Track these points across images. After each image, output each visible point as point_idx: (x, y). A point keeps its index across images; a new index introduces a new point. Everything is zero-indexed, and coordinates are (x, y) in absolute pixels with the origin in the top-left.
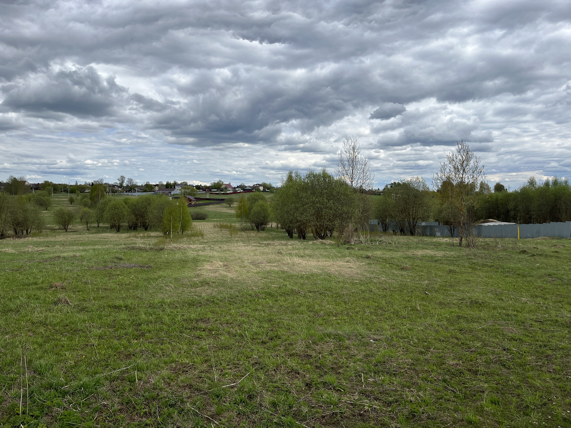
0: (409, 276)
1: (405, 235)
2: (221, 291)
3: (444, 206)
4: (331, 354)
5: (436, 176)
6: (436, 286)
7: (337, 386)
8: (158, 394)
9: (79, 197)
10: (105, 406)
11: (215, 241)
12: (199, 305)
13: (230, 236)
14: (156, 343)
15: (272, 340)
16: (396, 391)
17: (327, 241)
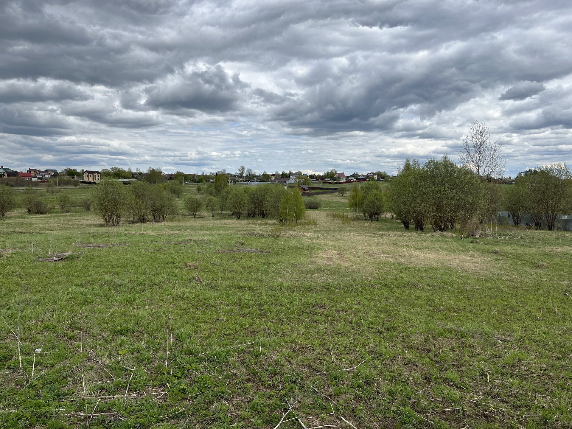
0: (545, 275)
1: (541, 229)
2: (336, 279)
4: (452, 350)
7: (459, 383)
8: (280, 370)
9: (206, 186)
10: (234, 374)
11: (329, 230)
12: (316, 290)
13: (343, 226)
14: (276, 323)
15: (388, 330)
16: (527, 395)
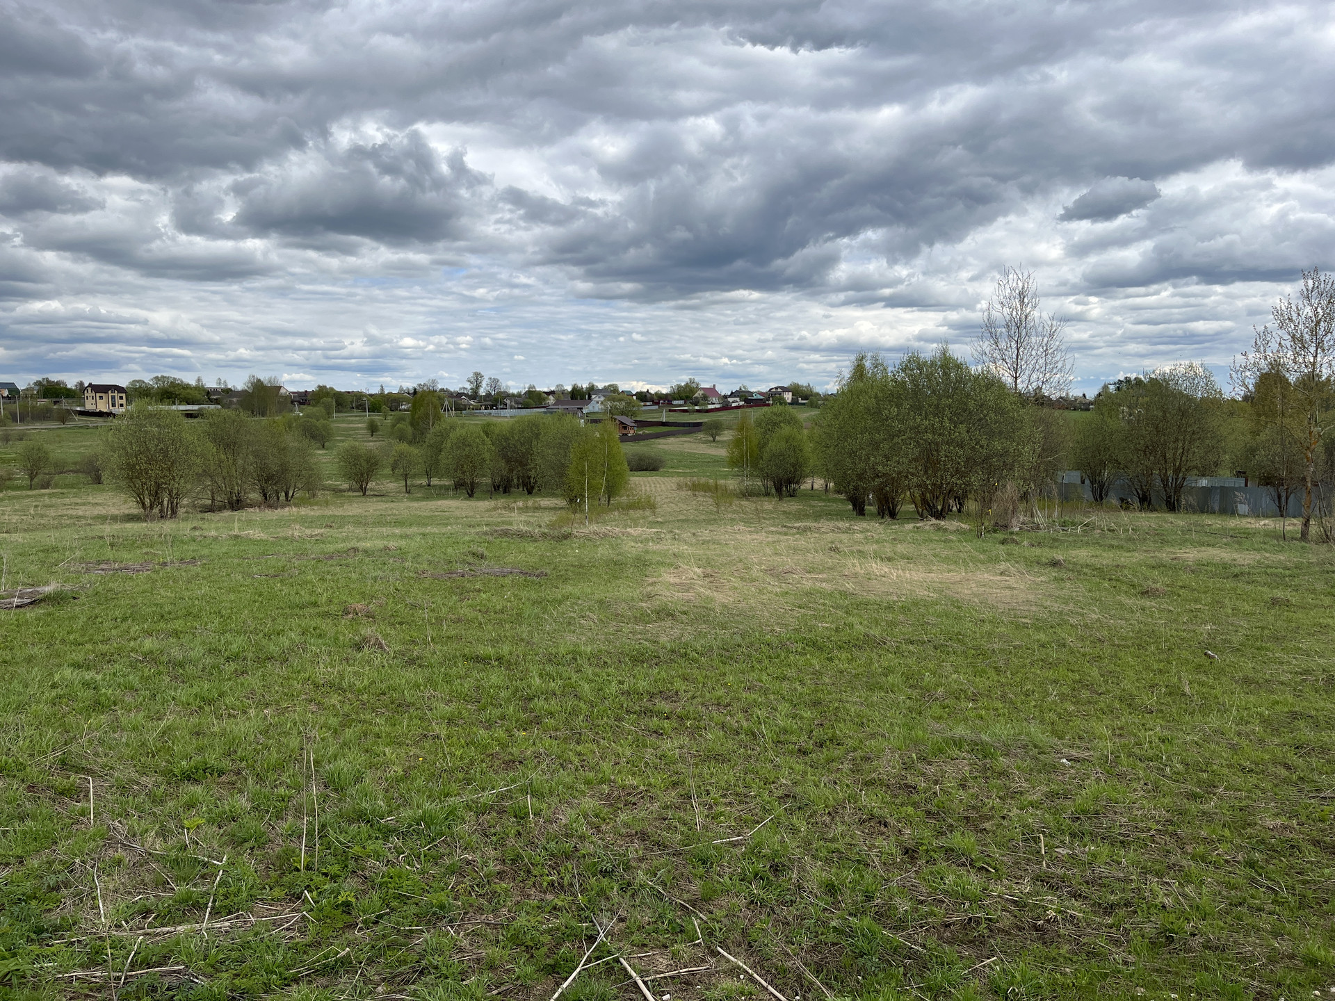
0: (1161, 611)
1: (1154, 510)
2: (701, 632)
3: (1262, 437)
4: (963, 787)
5: (1240, 359)
6: (1236, 639)
7: (979, 859)
8: (575, 847)
9: (389, 421)
10: (468, 863)
11: (683, 521)
12: (655, 661)
13: (715, 509)
14: (565, 738)
15: (821, 746)
16: (1127, 880)
17: (951, 524)
